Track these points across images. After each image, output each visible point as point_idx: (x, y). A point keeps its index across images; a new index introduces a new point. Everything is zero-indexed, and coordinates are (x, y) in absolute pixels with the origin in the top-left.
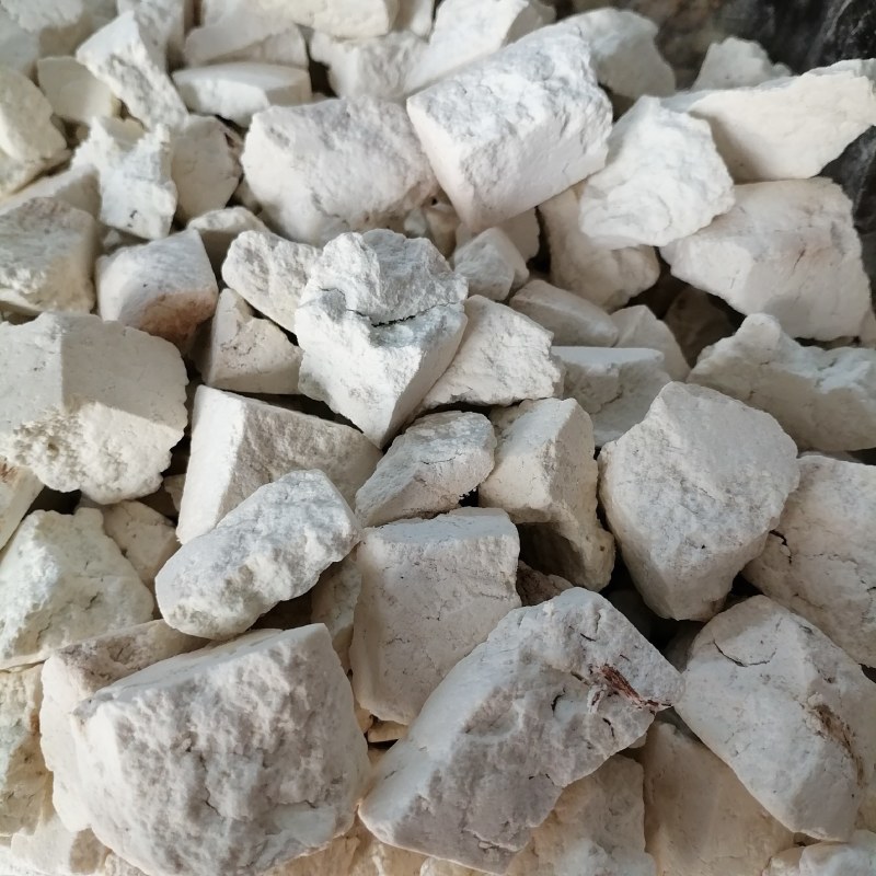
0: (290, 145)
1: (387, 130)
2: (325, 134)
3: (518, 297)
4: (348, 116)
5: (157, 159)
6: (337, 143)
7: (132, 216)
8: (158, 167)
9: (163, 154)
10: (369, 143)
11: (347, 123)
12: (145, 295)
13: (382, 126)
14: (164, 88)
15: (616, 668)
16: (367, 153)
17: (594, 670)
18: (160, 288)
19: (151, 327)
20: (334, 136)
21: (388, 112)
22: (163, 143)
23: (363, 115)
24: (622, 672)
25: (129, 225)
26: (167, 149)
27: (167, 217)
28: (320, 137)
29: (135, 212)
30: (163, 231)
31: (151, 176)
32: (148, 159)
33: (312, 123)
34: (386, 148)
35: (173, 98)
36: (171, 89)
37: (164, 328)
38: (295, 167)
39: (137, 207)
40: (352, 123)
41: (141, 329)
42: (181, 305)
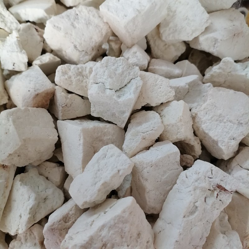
0: (62, 30)
1: (91, 17)
2: (72, 23)
3: (150, 67)
4: (77, 14)
5: (17, 44)
6: (76, 25)
7: (14, 65)
8: (18, 46)
9: (18, 41)
10: (87, 23)
11: (78, 17)
12: (31, 94)
13: (89, 16)
14: (9, 16)
15: (221, 184)
16: (88, 27)
17: (214, 187)
18: (35, 91)
19: (36, 105)
20: (75, 23)
21: (90, 11)
22: (17, 37)
23: (82, 13)
24: (222, 185)
25: (14, 69)
26: (19, 39)
27: (26, 63)
28: (71, 25)
29: (14, 63)
30: (25, 68)
31: (16, 50)
32: (14, 44)
33: (67, 20)
34: (93, 24)
35: (13, 19)
36: (12, 16)
37: (40, 104)
38: (65, 37)
39: (14, 62)
40: (79, 17)
41: (33, 107)
42: (44, 95)
